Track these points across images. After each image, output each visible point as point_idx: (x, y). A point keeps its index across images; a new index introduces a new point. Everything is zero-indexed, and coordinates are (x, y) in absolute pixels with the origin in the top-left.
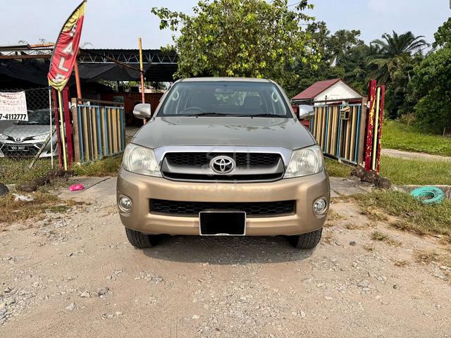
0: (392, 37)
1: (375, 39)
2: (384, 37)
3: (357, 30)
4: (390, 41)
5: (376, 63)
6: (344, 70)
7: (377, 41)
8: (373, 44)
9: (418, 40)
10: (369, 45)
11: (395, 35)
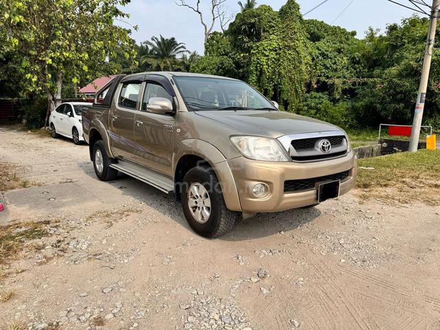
0: (160, 40)
1: (146, 40)
2: (153, 39)
3: (127, 29)
4: (159, 43)
5: (150, 63)
6: (121, 66)
7: (148, 42)
8: (143, 45)
9: (180, 46)
10: (139, 45)
11: (163, 39)
